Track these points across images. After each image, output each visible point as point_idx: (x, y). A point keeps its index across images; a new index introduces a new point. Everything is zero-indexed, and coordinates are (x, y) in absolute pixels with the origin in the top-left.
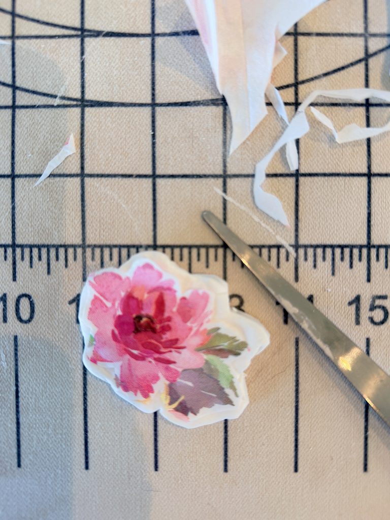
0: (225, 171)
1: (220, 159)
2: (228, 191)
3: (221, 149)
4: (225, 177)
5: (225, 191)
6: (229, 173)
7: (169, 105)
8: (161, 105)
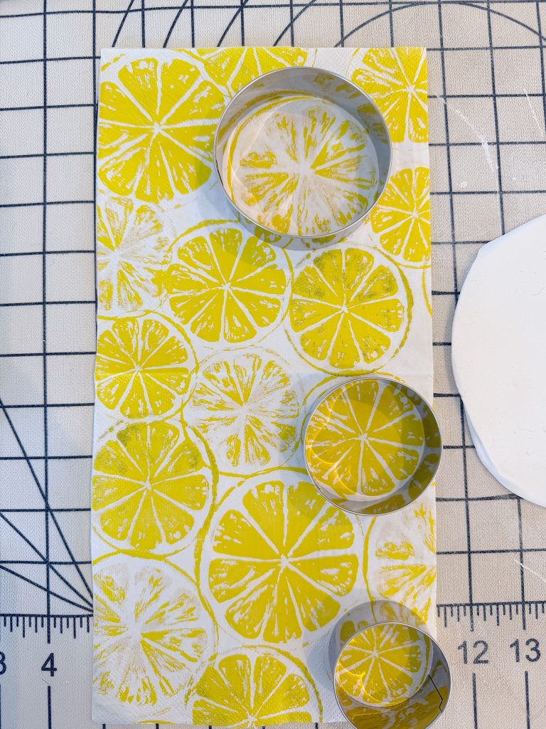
0: (521, 547)
1: (518, 539)
2: (524, 561)
3: (518, 531)
4: (521, 551)
5: (522, 562)
6: (524, 548)
7: (478, 499)
8: (472, 499)
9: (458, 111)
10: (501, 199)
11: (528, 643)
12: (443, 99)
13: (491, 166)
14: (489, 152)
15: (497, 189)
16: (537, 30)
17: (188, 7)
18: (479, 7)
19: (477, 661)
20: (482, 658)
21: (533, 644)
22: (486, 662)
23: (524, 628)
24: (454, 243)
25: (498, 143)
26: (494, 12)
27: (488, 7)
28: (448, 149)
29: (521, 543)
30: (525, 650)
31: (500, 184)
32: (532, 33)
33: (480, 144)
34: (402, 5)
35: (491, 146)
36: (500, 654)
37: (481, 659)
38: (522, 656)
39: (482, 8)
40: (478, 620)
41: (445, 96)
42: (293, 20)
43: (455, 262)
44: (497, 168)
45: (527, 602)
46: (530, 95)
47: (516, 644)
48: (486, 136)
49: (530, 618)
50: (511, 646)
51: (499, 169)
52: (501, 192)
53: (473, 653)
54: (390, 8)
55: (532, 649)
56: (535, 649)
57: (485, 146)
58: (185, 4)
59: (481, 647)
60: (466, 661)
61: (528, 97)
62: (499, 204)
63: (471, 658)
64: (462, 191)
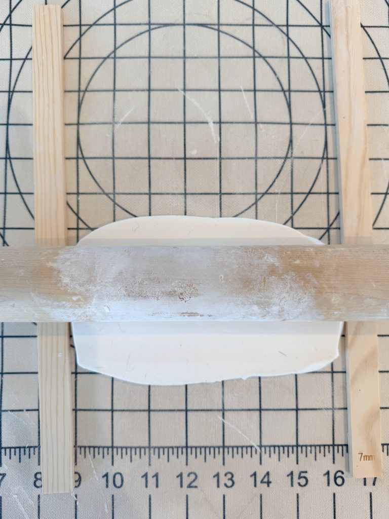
9: (193, 100)
10: (220, 163)
11: (226, 475)
12: (183, 92)
13: (214, 139)
14: (213, 128)
15: (218, 156)
16: (252, 45)
17: (8, 25)
18: (212, 28)
19: (189, 486)
20: (194, 484)
21: (229, 476)
22: (196, 487)
23: (224, 464)
24: (185, 194)
25: (220, 122)
26: (223, 32)
27: (219, 28)
28: (185, 126)
29: (223, 405)
30: (224, 480)
31: (220, 152)
32: (248, 47)
33: (207, 123)
34: (157, 26)
35: (215, 125)
36: (206, 482)
37: (192, 485)
38: (222, 484)
39: (214, 29)
40: (191, 457)
41: (185, 90)
42: (81, 35)
43: (185, 207)
44: (219, 140)
45: (226, 447)
46: (245, 91)
47: (217, 475)
48: (212, 117)
49: (228, 457)
50: (214, 477)
51: (220, 141)
52: (221, 158)
53: (186, 481)
54: (150, 28)
55: (229, 479)
56: (231, 479)
57: (211, 125)
58: (5, 22)
59: (192, 477)
60: (181, 486)
61: (243, 92)
62: (218, 167)
63: (185, 484)
64: (192, 157)
